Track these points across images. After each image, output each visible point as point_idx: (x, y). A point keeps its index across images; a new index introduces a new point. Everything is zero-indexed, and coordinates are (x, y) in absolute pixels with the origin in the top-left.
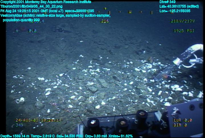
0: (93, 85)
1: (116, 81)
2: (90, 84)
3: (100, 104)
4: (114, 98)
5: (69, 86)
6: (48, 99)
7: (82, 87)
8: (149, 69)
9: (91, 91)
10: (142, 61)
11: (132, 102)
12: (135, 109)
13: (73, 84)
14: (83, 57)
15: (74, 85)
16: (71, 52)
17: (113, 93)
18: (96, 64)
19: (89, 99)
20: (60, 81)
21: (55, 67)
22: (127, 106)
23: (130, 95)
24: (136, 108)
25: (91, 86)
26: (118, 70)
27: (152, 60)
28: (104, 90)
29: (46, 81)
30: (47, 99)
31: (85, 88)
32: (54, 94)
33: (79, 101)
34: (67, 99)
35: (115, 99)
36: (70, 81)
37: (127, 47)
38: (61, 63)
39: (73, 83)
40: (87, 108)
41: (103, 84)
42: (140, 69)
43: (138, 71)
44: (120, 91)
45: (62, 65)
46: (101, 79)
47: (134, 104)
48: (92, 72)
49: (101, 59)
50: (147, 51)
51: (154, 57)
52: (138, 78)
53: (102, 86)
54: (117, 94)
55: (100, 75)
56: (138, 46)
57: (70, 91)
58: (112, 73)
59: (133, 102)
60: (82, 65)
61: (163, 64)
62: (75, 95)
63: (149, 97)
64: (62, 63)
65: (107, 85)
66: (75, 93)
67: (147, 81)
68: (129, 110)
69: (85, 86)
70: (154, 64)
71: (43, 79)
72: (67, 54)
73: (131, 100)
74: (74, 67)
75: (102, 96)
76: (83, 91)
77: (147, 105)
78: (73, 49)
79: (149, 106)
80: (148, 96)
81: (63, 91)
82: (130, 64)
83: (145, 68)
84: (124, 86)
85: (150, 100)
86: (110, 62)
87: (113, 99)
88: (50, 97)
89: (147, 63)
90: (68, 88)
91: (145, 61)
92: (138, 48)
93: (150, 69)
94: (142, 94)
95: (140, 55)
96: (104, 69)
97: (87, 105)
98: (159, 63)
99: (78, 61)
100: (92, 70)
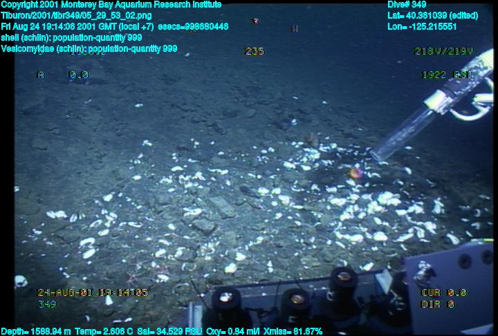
0: (200, 215)
1: (252, 198)
2: (192, 213)
4: (260, 239)
5: (139, 224)
7: (174, 223)
8: (315, 162)
9: (202, 230)
10: (294, 143)
11: (304, 243)
12: (316, 259)
14: (150, 144)
16: (119, 135)
17: (253, 229)
18: (190, 160)
19: (202, 251)
20: (112, 214)
21: (87, 177)
22: (296, 254)
24: (318, 258)
25: (196, 218)
26: (246, 171)
27: (317, 141)
28: (229, 223)
29: (73, 219)
31: (181, 226)
33: (180, 260)
36: (139, 211)
38: (99, 167)
39: (149, 217)
41: (224, 210)
42: (296, 163)
43: (292, 168)
44: (266, 221)
45: (102, 170)
46: (213, 197)
49: (197, 146)
50: (300, 119)
51: (318, 132)
52: (297, 184)
53: (221, 214)
54: (263, 229)
56: (276, 108)
57: (147, 237)
58: (234, 179)
59: (308, 244)
60: (153, 166)
61: (343, 148)
62: (162, 246)
63: (336, 226)
64: (100, 164)
66: (161, 241)
67: (319, 189)
68: (304, 263)
69: (182, 221)
70: (321, 149)
71: (61, 214)
72: (109, 140)
73: (300, 240)
74: (137, 174)
76: (181, 233)
77: (338, 246)
79: (343, 246)
80: (332, 224)
81: (129, 240)
82: (269, 153)
83: (305, 160)
84: (272, 207)
85: (342, 234)
86: (221, 153)
87: (259, 242)
89: (306, 147)
91: (301, 143)
93: (317, 161)
94: (319, 221)
95: (285, 130)
96: (214, 171)
98: (334, 146)
99: (141, 156)
100: (185, 176)
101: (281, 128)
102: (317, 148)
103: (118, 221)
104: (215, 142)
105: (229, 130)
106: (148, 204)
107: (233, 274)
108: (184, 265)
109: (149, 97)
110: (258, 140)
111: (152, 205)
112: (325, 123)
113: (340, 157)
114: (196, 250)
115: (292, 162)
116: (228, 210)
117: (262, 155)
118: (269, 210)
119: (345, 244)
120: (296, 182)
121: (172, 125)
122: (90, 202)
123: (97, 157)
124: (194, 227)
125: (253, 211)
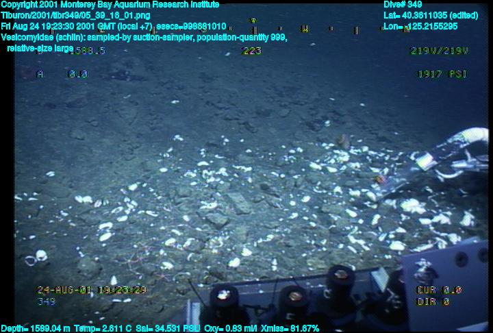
0: (216, 208)
1: (270, 196)
2: (208, 207)
3: (240, 256)
4: (270, 237)
5: (156, 213)
6: (108, 250)
7: (189, 214)
8: (343, 165)
9: (214, 224)
10: (324, 145)
11: (315, 244)
12: (323, 262)
13: (165, 208)
14: (181, 139)
15: (168, 210)
16: (153, 129)
17: (265, 227)
18: (217, 156)
19: (211, 243)
21: (117, 167)
22: (304, 255)
23: (306, 229)
24: (325, 260)
25: (211, 211)
26: (271, 169)
27: (348, 143)
28: (242, 219)
29: (98, 204)
30: (104, 251)
31: (196, 218)
32: (121, 236)
33: (188, 250)
34: (156, 246)
35: (274, 241)
36: (159, 201)
37: (285, 112)
38: (129, 159)
39: (167, 208)
40: (209, 267)
41: (240, 206)
42: (322, 165)
43: (318, 170)
45: (132, 161)
46: (232, 192)
47: (320, 250)
48: (210, 177)
50: (334, 121)
51: (351, 134)
52: (320, 186)
53: (237, 210)
54: (276, 228)
55: (229, 184)
56: (311, 109)
57: (161, 226)
58: (257, 177)
59: (318, 246)
61: (374, 151)
63: (351, 230)
64: (132, 156)
65: (250, 208)
66: (174, 231)
67: (341, 192)
68: (310, 264)
69: (197, 213)
70: (352, 151)
71: (88, 199)
72: (142, 133)
73: (311, 241)
74: (164, 167)
75: (242, 235)
76: (193, 224)
77: (349, 251)
78: (155, 121)
79: (355, 251)
80: (348, 228)
82: (297, 153)
83: (333, 161)
84: (289, 207)
85: (356, 239)
86: (249, 151)
87: (268, 240)
88: (112, 246)
89: (336, 149)
90: (156, 220)
91: (332, 145)
92: (312, 115)
93: (345, 163)
94: (334, 224)
95: (318, 131)
96: (238, 167)
97: (207, 259)
98: (365, 149)
100: (209, 171)
101: (313, 129)
102: (347, 150)
103: (137, 209)
104: (245, 139)
105: (260, 128)
106: (168, 195)
107: (236, 269)
108: (190, 255)
109: (186, 94)
110: (288, 140)
111: (171, 196)
112: (360, 126)
113: (370, 160)
114: (205, 242)
115: (318, 164)
116: (244, 206)
117: (290, 154)
118: (285, 210)
119: (357, 250)
120: (319, 183)
121: (205, 122)
122: (115, 190)
123: (129, 149)
124: (207, 221)
125: (269, 208)
